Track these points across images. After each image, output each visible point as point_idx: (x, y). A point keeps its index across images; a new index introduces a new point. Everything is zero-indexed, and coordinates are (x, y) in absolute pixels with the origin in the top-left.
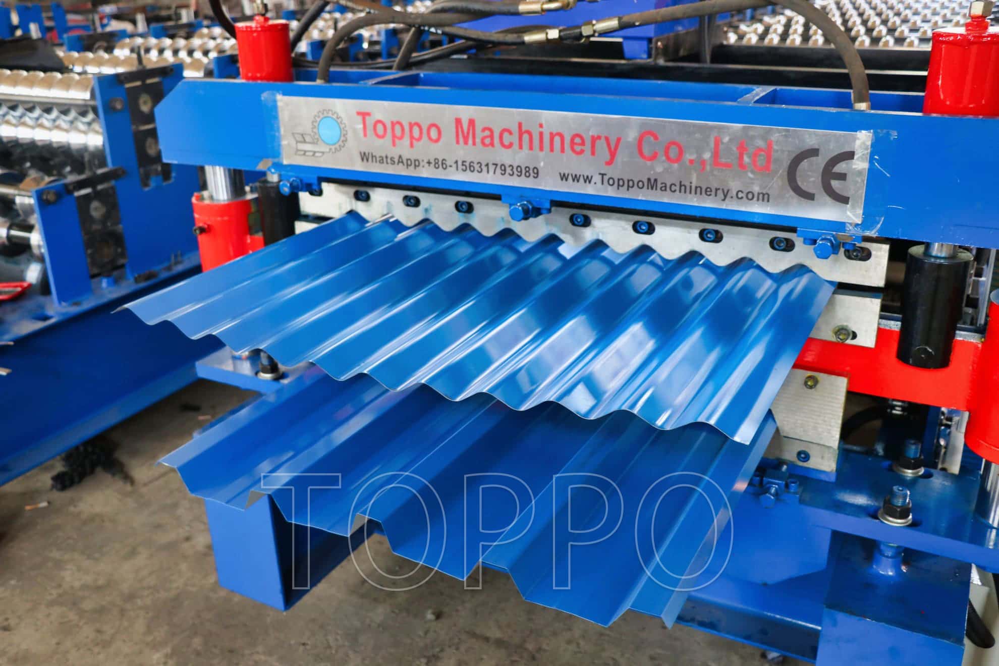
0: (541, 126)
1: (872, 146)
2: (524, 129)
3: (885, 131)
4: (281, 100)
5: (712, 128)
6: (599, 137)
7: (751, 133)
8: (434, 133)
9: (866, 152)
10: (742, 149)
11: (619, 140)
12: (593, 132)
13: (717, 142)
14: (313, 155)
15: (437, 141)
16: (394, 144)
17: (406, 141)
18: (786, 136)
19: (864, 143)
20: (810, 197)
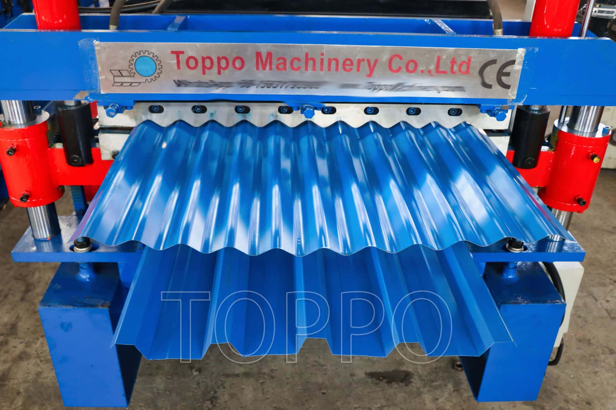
0: (322, 54)
1: (525, 56)
2: (309, 57)
3: (532, 48)
4: (98, 45)
5: (436, 51)
6: (363, 60)
7: (460, 53)
8: (238, 64)
9: (521, 60)
10: (453, 62)
11: (376, 61)
12: (359, 57)
13: (439, 59)
14: (130, 85)
15: (241, 68)
16: (204, 73)
17: (215, 69)
18: (479, 53)
19: (520, 55)
20: (490, 86)
